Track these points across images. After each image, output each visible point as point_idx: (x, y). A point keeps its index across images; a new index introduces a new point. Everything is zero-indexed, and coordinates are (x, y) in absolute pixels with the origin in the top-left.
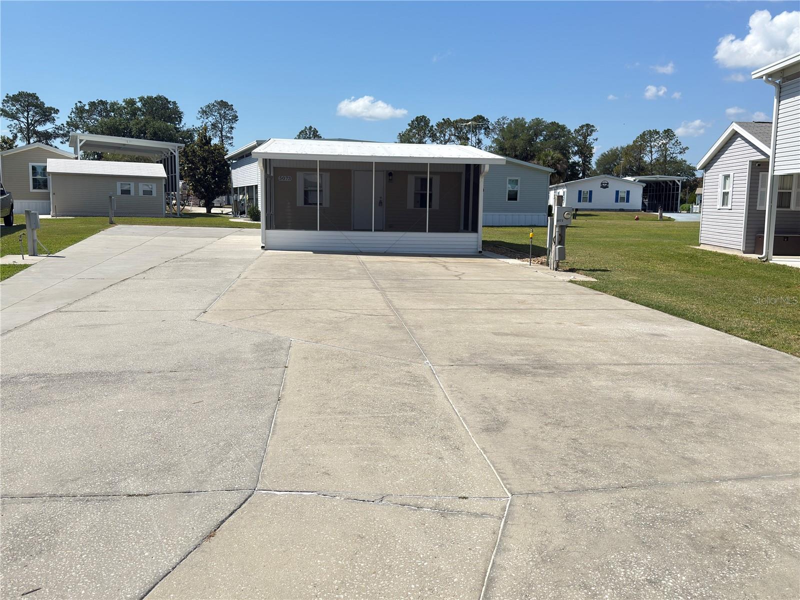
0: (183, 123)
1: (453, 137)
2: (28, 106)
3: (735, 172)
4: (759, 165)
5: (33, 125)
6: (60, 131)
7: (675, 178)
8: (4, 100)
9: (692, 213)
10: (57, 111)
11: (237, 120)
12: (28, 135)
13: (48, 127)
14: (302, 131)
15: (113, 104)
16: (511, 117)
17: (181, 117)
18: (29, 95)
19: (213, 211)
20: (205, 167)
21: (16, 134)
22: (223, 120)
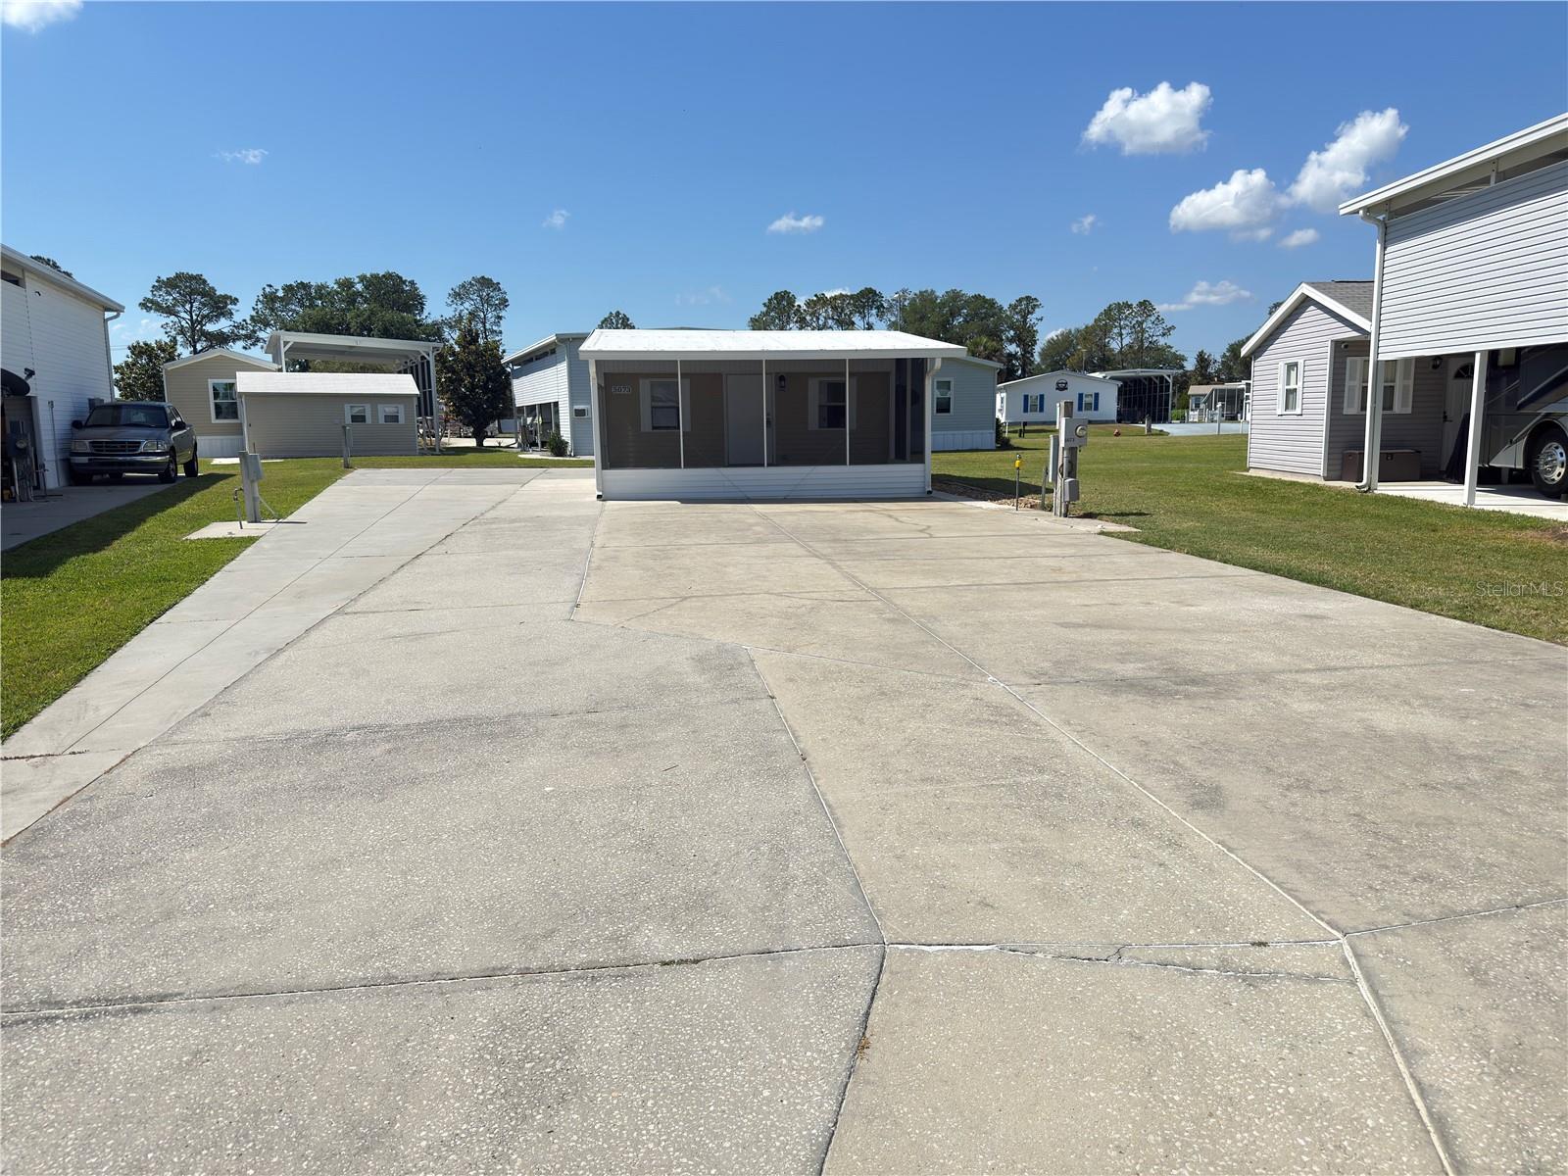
0: (425, 313)
1: (830, 321)
2: (190, 294)
3: (1306, 357)
4: (1346, 347)
5: (200, 323)
6: (241, 331)
7: (1165, 373)
8: (154, 286)
9: (1188, 422)
10: (235, 301)
11: (506, 306)
12: (193, 339)
13: (223, 325)
14: (606, 319)
15: (321, 288)
16: (915, 290)
17: (422, 304)
18: (192, 278)
19: (487, 442)
20: (472, 377)
21: (175, 338)
22: (486, 306)
